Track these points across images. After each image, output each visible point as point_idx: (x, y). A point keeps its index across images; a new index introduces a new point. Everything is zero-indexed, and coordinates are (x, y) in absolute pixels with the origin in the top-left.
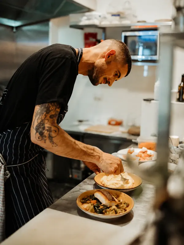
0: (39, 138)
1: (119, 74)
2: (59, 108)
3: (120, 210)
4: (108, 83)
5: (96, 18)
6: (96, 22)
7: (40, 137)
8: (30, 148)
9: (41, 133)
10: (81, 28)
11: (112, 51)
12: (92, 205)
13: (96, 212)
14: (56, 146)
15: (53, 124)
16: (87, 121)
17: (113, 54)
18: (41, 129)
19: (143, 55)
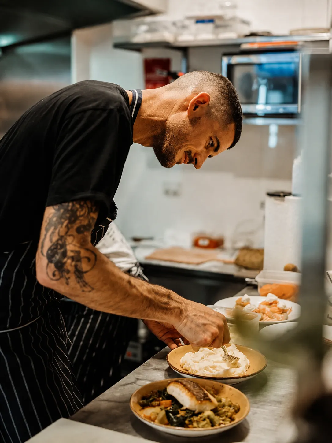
0: (54, 275)
1: (216, 145)
2: (94, 212)
3: (221, 418)
4: (194, 162)
5: (166, 28)
6: (168, 36)
7: (57, 273)
8: (33, 296)
9: (59, 264)
10: (137, 48)
11: (202, 96)
12: (162, 409)
13: (170, 423)
14: (90, 291)
15: (83, 244)
16: (151, 239)
17: (204, 102)
18: (57, 257)
19: (267, 103)
